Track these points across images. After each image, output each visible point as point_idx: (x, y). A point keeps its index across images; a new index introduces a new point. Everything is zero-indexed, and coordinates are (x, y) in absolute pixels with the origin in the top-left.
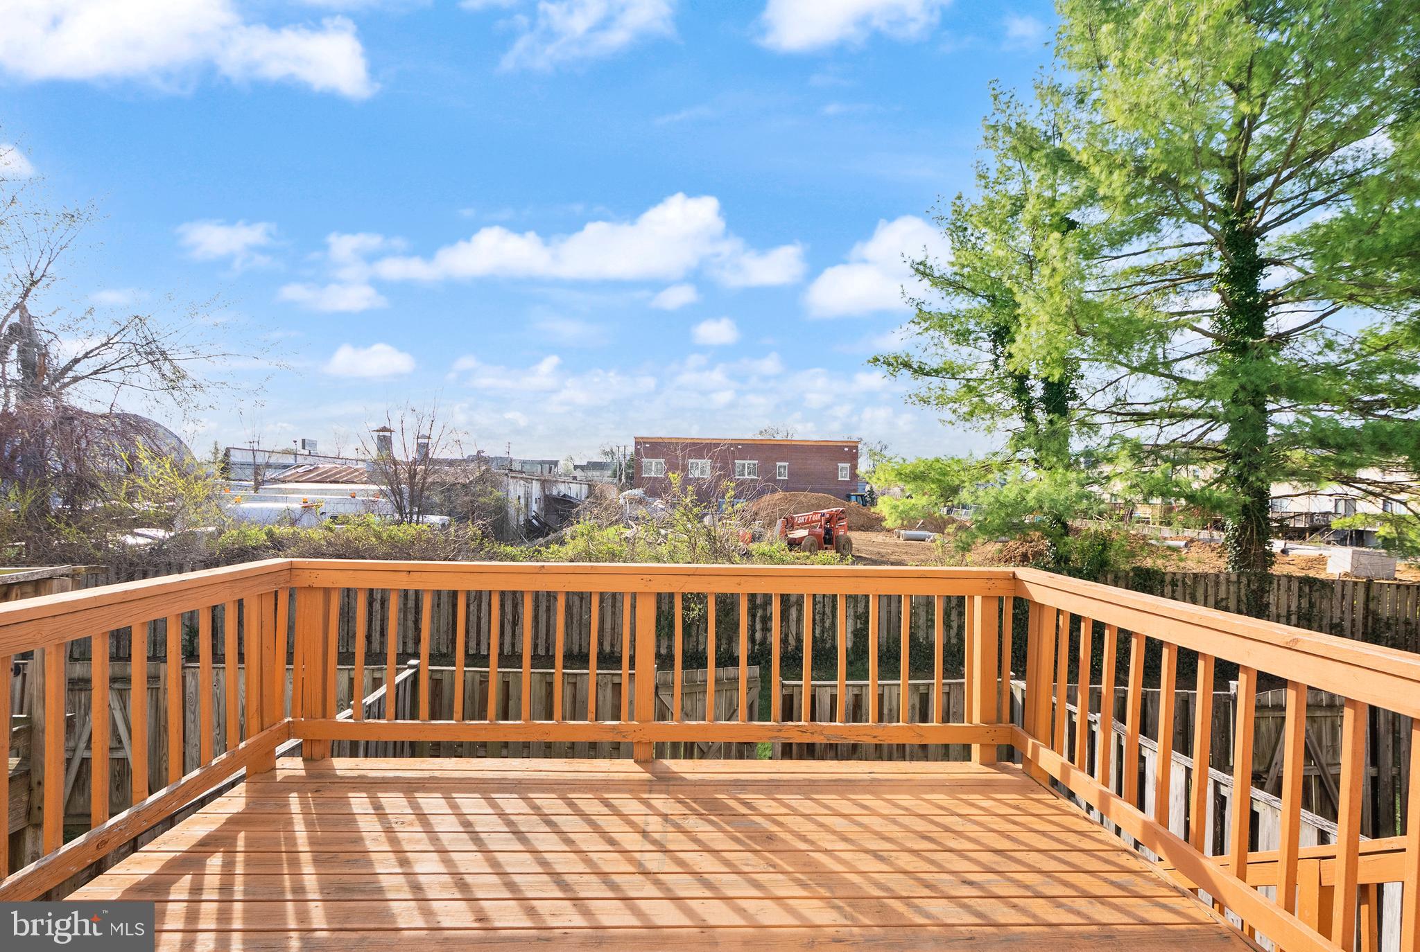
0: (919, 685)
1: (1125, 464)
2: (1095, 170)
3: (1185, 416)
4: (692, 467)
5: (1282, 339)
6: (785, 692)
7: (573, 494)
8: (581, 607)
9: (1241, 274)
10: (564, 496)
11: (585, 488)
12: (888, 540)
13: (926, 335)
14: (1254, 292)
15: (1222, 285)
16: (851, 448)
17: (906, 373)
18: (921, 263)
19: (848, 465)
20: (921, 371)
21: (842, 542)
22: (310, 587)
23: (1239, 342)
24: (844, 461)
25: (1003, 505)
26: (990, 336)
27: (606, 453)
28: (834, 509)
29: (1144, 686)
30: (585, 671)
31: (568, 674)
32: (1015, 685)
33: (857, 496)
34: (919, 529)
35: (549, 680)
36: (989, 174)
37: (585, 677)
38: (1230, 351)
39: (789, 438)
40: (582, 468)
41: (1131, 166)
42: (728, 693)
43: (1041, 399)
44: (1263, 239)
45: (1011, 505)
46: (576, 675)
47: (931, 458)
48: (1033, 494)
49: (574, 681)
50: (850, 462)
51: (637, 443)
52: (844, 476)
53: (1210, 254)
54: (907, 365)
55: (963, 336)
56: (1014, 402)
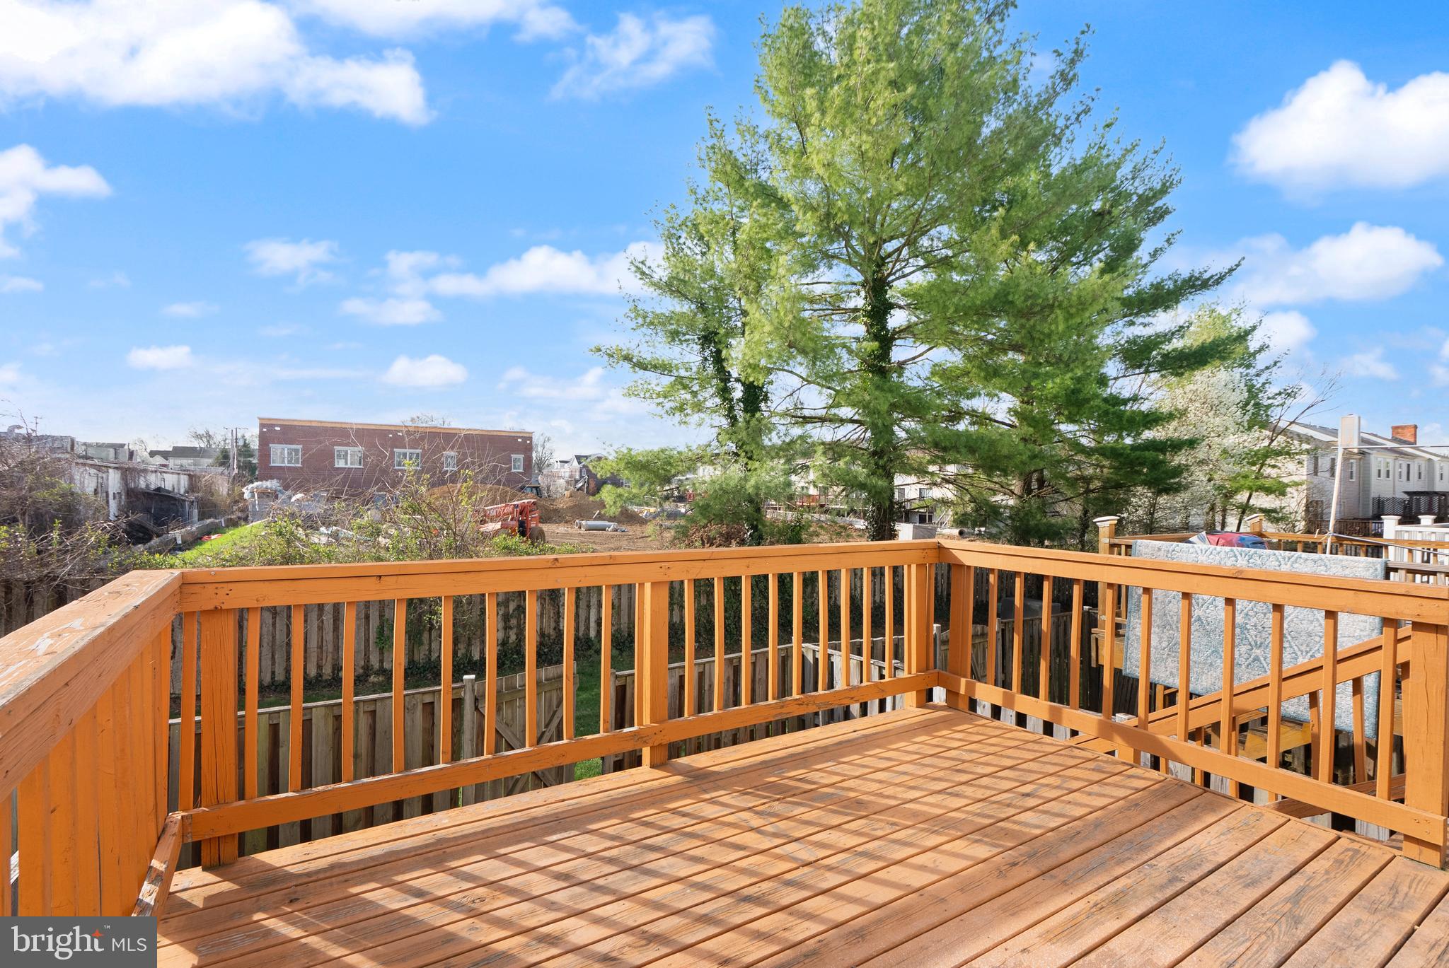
0: (733, 658)
1: (820, 459)
2: (794, 207)
3: (842, 421)
4: (339, 456)
5: (901, 366)
6: (618, 683)
7: (169, 487)
8: (274, 624)
9: (878, 312)
10: (159, 489)
11: (184, 480)
12: (570, 530)
13: (638, 331)
14: (884, 327)
15: (865, 319)
16: (525, 439)
17: (627, 365)
18: (643, 263)
19: (521, 457)
20: (642, 366)
21: (536, 534)
22: (217, 610)
23: (877, 366)
24: (517, 452)
25: (725, 492)
26: (699, 339)
27: (199, 437)
28: (526, 501)
29: (872, 637)
30: (386, 695)
31: (364, 701)
32: (806, 648)
33: (532, 488)
34: (596, 519)
35: (336, 713)
36: (698, 191)
37: (388, 701)
38: (870, 371)
39: (446, 426)
40: (165, 455)
41: (822, 211)
42: (548, 694)
43: (739, 400)
44: (891, 287)
45: (733, 493)
46: (375, 700)
47: (656, 449)
48: (752, 482)
49: (372, 708)
50: (524, 453)
51: (262, 426)
52: (518, 468)
53: (858, 294)
54: (628, 358)
55: (674, 335)
56: (718, 400)
